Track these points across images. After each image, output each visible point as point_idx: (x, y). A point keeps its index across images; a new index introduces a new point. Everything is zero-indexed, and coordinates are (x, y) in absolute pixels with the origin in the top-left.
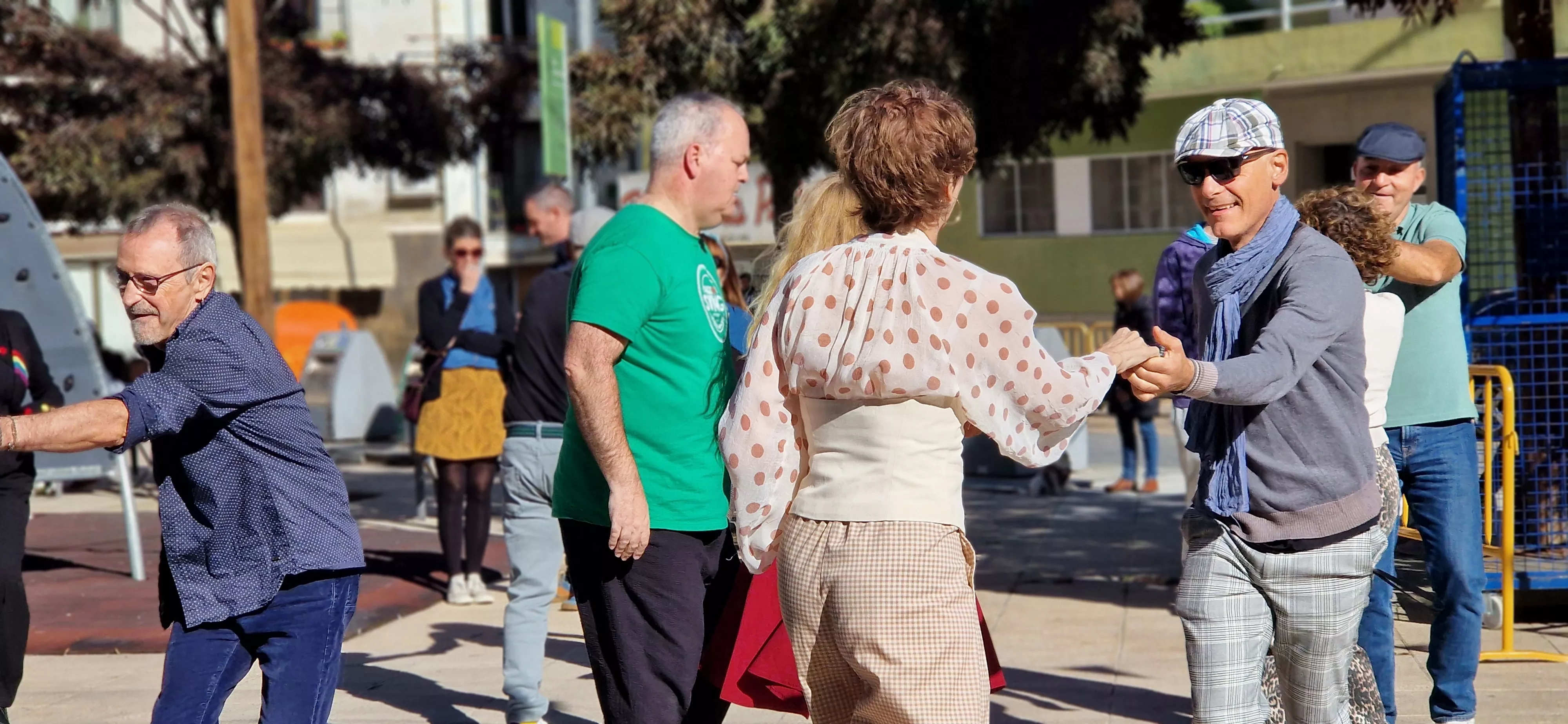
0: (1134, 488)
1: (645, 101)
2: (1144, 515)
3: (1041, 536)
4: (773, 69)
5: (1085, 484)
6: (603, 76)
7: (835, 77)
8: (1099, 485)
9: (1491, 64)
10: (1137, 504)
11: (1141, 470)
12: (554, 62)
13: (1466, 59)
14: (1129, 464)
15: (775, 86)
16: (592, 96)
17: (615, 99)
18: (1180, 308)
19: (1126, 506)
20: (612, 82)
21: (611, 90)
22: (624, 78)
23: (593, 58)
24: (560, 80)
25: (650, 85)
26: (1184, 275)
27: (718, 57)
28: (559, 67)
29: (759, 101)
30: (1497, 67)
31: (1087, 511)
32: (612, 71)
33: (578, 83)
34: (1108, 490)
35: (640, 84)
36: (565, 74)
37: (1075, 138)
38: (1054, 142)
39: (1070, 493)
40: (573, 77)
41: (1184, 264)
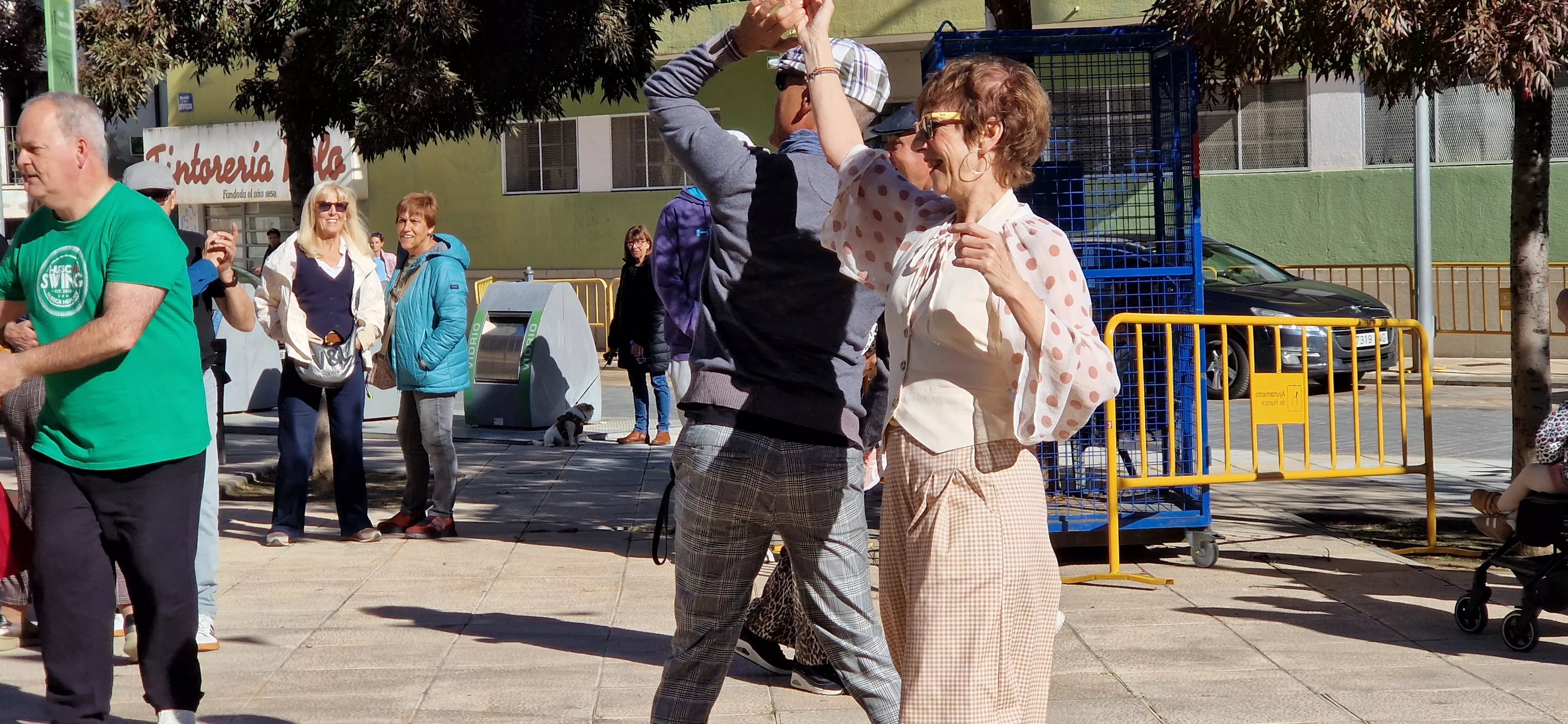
0: (647, 441)
1: (156, 56)
2: (654, 466)
3: (551, 486)
4: (287, 26)
5: (601, 436)
6: (112, 28)
7: (349, 35)
8: (612, 437)
9: (969, 33)
10: (649, 456)
11: (654, 422)
12: (60, 14)
13: (947, 28)
14: (641, 417)
15: (289, 42)
16: (101, 49)
17: (125, 53)
18: (677, 264)
19: (637, 458)
20: (121, 36)
21: (120, 44)
22: (134, 32)
23: (102, 11)
24: (68, 32)
25: (160, 39)
26: (680, 232)
27: (231, 12)
28: (66, 19)
29: (275, 57)
30: (975, 37)
31: (598, 463)
32: (121, 25)
33: (85, 36)
34: (621, 441)
35: (150, 38)
36: (73, 28)
37: (585, 97)
38: (566, 101)
39: (584, 445)
40: (80, 29)
41: (681, 221)
